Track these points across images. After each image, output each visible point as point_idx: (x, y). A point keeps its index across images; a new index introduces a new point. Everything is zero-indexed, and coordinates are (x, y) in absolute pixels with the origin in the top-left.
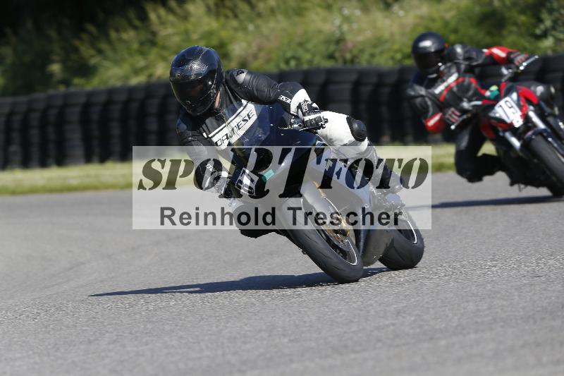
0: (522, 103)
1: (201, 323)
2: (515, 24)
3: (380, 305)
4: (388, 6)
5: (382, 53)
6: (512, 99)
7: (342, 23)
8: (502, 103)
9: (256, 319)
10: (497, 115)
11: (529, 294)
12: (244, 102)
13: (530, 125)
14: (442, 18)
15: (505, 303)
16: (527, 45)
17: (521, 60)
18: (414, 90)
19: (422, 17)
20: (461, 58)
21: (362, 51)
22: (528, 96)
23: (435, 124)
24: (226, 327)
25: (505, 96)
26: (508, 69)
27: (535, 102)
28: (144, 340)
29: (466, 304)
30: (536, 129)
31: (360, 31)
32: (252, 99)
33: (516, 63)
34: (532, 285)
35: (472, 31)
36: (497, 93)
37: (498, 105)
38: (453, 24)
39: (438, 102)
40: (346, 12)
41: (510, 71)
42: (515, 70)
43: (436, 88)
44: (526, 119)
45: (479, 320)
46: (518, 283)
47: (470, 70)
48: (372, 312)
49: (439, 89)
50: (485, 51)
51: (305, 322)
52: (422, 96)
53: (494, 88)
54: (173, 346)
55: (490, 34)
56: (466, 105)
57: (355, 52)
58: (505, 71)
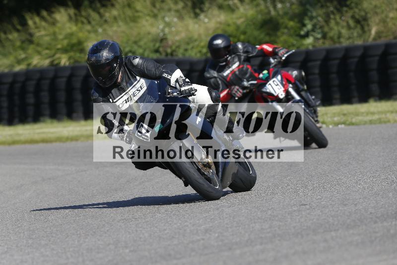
0: (284, 83)
1: (67, 239)
2: (286, 27)
3: (193, 225)
4: (196, 15)
5: (193, 48)
6: (278, 80)
7: (164, 27)
8: (271, 82)
9: (106, 236)
10: (268, 91)
11: (299, 217)
12: (138, 78)
13: (290, 97)
14: (235, 23)
15: (281, 223)
16: (295, 42)
17: (283, 52)
18: (209, 73)
19: (220, 23)
20: (241, 51)
21: (178, 47)
22: (288, 78)
23: (224, 96)
24: (85, 242)
25: (273, 77)
26: (274, 59)
27: (293, 82)
28: (27, 251)
29: (254, 225)
30: (293, 100)
31: (178, 33)
32: (143, 76)
33: (280, 54)
34: (300, 211)
35: (256, 33)
36: (267, 75)
37: (268, 84)
38: (242, 28)
39: (225, 82)
40: (167, 19)
41: (276, 60)
42: (279, 60)
43: (224, 72)
44: (287, 93)
45: (263, 236)
46: (290, 210)
47: (248, 60)
48: (188, 231)
49: (226, 73)
50: (258, 46)
51: (140, 238)
52: (215, 77)
53: (265, 72)
54: (47, 256)
55: (268, 34)
56: (246, 83)
57: (174, 48)
58: (272, 60)
